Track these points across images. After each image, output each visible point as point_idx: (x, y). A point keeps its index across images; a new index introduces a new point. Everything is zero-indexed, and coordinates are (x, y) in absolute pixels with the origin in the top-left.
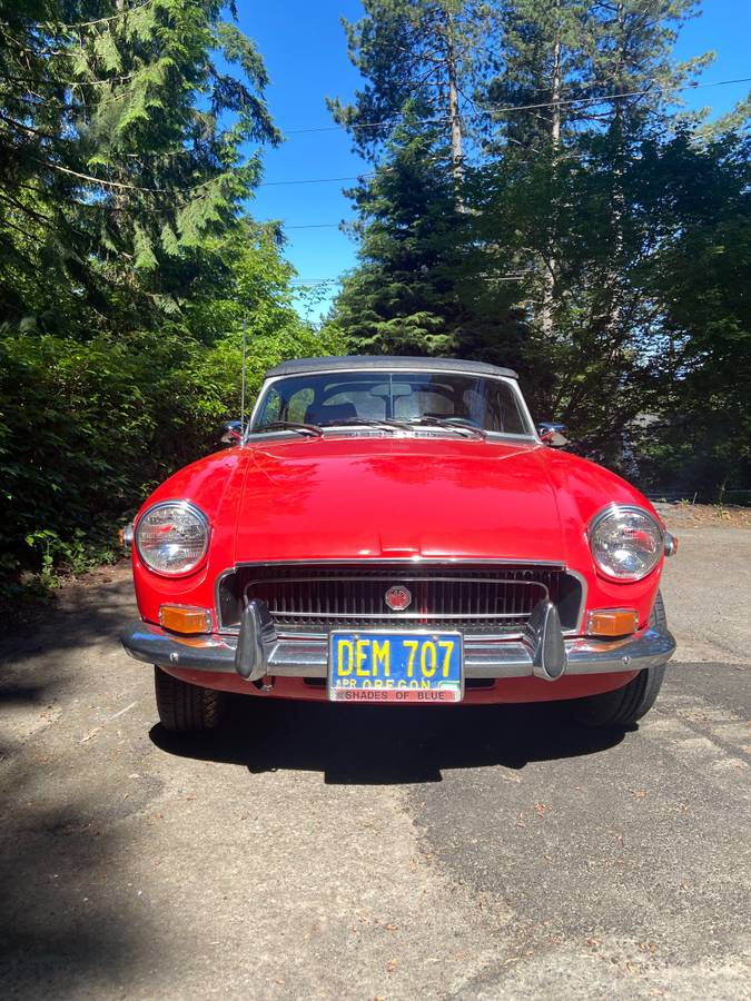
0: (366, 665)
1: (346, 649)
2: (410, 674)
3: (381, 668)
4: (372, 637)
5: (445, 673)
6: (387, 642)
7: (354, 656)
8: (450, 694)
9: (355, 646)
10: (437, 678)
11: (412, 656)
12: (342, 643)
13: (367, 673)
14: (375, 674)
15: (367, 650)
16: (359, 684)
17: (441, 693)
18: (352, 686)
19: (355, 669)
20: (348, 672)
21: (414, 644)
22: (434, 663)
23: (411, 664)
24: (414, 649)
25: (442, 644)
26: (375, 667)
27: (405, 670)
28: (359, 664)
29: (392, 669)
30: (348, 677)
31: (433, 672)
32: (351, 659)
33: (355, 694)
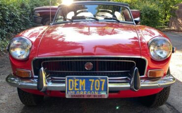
0: (78, 87)
1: (71, 82)
2: (91, 89)
3: (82, 88)
4: (79, 78)
5: (103, 89)
6: (84, 80)
7: (74, 84)
8: (104, 95)
9: (74, 81)
10: (100, 91)
11: (92, 84)
12: (70, 80)
13: (78, 89)
14: (80, 89)
15: (78, 82)
16: (75, 93)
17: (101, 96)
18: (73, 93)
19: (74, 88)
20: (72, 89)
21: (93, 80)
22: (99, 86)
23: (92, 86)
24: (93, 82)
25: (102, 80)
26: (80, 88)
27: (90, 88)
28: (75, 86)
29: (86, 88)
30: (72, 91)
31: (98, 89)
32: (73, 85)
33: (74, 96)
